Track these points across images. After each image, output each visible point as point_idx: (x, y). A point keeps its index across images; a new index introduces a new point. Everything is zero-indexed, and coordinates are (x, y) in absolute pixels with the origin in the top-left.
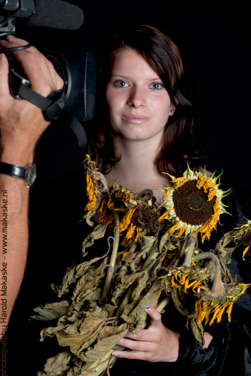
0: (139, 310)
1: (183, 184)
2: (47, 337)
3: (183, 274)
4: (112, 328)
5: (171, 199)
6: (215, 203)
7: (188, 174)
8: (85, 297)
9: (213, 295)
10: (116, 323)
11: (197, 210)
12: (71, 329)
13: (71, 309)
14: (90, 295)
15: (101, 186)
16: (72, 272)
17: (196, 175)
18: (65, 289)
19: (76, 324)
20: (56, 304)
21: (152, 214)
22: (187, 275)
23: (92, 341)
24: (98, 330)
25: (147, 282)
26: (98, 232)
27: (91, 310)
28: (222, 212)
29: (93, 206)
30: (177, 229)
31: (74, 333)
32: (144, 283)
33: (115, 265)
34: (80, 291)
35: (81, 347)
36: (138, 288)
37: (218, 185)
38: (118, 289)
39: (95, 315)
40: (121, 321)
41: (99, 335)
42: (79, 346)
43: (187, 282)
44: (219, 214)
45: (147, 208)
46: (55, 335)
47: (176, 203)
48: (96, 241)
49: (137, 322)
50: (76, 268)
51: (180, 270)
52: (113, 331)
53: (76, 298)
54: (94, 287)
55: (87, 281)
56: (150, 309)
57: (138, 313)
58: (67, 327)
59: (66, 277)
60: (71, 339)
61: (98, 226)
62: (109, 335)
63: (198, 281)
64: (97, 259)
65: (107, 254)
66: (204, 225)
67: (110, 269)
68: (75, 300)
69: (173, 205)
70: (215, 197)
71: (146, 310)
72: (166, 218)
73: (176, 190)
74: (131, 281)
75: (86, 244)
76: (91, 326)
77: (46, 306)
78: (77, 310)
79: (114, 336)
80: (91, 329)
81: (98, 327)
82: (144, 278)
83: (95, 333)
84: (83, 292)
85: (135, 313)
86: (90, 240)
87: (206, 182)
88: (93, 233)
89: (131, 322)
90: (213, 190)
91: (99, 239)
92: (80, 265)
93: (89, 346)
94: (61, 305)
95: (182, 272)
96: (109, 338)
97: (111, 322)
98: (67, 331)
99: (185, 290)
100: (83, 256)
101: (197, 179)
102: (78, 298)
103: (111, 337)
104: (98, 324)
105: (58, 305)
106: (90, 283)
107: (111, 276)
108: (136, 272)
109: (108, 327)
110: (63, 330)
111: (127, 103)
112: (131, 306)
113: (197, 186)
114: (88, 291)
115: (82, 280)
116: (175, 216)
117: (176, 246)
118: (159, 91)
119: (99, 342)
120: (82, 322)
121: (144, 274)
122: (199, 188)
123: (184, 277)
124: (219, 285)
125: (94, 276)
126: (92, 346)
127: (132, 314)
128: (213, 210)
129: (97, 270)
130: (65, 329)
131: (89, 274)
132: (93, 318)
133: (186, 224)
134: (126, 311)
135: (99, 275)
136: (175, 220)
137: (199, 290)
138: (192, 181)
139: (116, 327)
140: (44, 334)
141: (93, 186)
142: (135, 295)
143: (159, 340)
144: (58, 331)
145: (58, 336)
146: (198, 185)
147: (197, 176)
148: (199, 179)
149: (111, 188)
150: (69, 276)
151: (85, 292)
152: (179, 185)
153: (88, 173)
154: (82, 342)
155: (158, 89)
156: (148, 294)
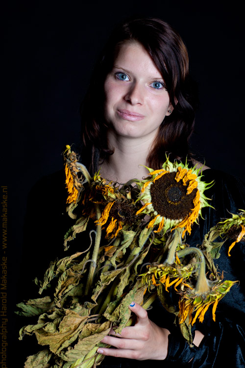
0: (121, 308)
1: (160, 176)
2: (26, 335)
3: (163, 272)
4: (95, 325)
5: (148, 193)
6: (195, 196)
7: (166, 166)
8: (67, 293)
9: (196, 293)
10: (99, 321)
11: (176, 204)
12: (50, 327)
13: (53, 305)
14: (72, 291)
15: (81, 178)
16: (53, 267)
17: (176, 166)
18: (45, 284)
19: (55, 322)
20: (38, 300)
21: (131, 208)
22: (167, 274)
23: (73, 339)
24: (80, 328)
25: (129, 279)
26: (80, 225)
27: (72, 307)
28: (204, 206)
29: (75, 199)
30: (155, 224)
31: (54, 331)
32: (126, 280)
33: (98, 260)
34: (63, 287)
35: (61, 346)
36: (119, 285)
37: (200, 177)
38: (98, 286)
39: (76, 313)
40: (104, 320)
41: (80, 333)
42: (58, 345)
43: (168, 280)
44: (201, 208)
45: (125, 202)
46: (34, 334)
47: (154, 196)
48: (77, 234)
49: (121, 320)
50: (56, 263)
51: (160, 268)
52: (96, 329)
53: (58, 294)
54: (76, 282)
55: (69, 277)
56: (135, 307)
57: (120, 311)
58: (46, 325)
59: (47, 273)
60: (51, 337)
61: (80, 219)
62: (91, 334)
63: (180, 279)
64: (79, 254)
65: (89, 249)
66: (184, 219)
67: (92, 264)
68: (57, 296)
69: (151, 199)
70: (196, 190)
71: (131, 308)
72: (144, 212)
73: (153, 183)
74: (113, 277)
75: (67, 238)
76: (73, 324)
77: (29, 302)
78: (58, 306)
79: (96, 335)
80: (73, 327)
81: (80, 324)
82: (125, 274)
83: (76, 331)
84: (65, 288)
85: (117, 312)
86: (71, 234)
87: (186, 175)
88: (75, 227)
89: (114, 320)
90: (193, 183)
91: (81, 233)
92: (61, 260)
93: (69, 346)
94: (44, 301)
95: (162, 270)
96: (90, 337)
97: (94, 319)
98: (46, 329)
99: (166, 288)
100: (65, 250)
101: (176, 171)
102: (60, 294)
103: (93, 336)
104: (79, 322)
105: (41, 301)
106: (73, 279)
107: (94, 271)
108: (118, 268)
109: (90, 324)
110: (42, 328)
111: (124, 98)
112: (114, 304)
113: (175, 179)
114: (70, 287)
115: (64, 276)
116: (153, 210)
117: (161, 241)
118: (159, 91)
119: (80, 342)
120: (62, 320)
121: (125, 270)
122: (178, 180)
123: (164, 275)
124: (204, 282)
125: (76, 272)
126: (72, 345)
127: (115, 312)
128: (193, 204)
129: (79, 265)
130: (44, 327)
131: (72, 269)
132: (74, 315)
133: (165, 218)
134: (109, 309)
135: (81, 270)
136: (153, 214)
137: (182, 288)
138: (171, 173)
139: (99, 325)
140: (23, 332)
141: (72, 179)
142: (118, 292)
143: (146, 337)
144: (38, 329)
145: (37, 334)
146: (177, 178)
147: (177, 168)
148: (178, 171)
149: (92, 180)
150: (50, 272)
151: (67, 288)
152: (157, 177)
153: (66, 166)
154: (63, 340)
155: (158, 89)
156: (131, 292)
